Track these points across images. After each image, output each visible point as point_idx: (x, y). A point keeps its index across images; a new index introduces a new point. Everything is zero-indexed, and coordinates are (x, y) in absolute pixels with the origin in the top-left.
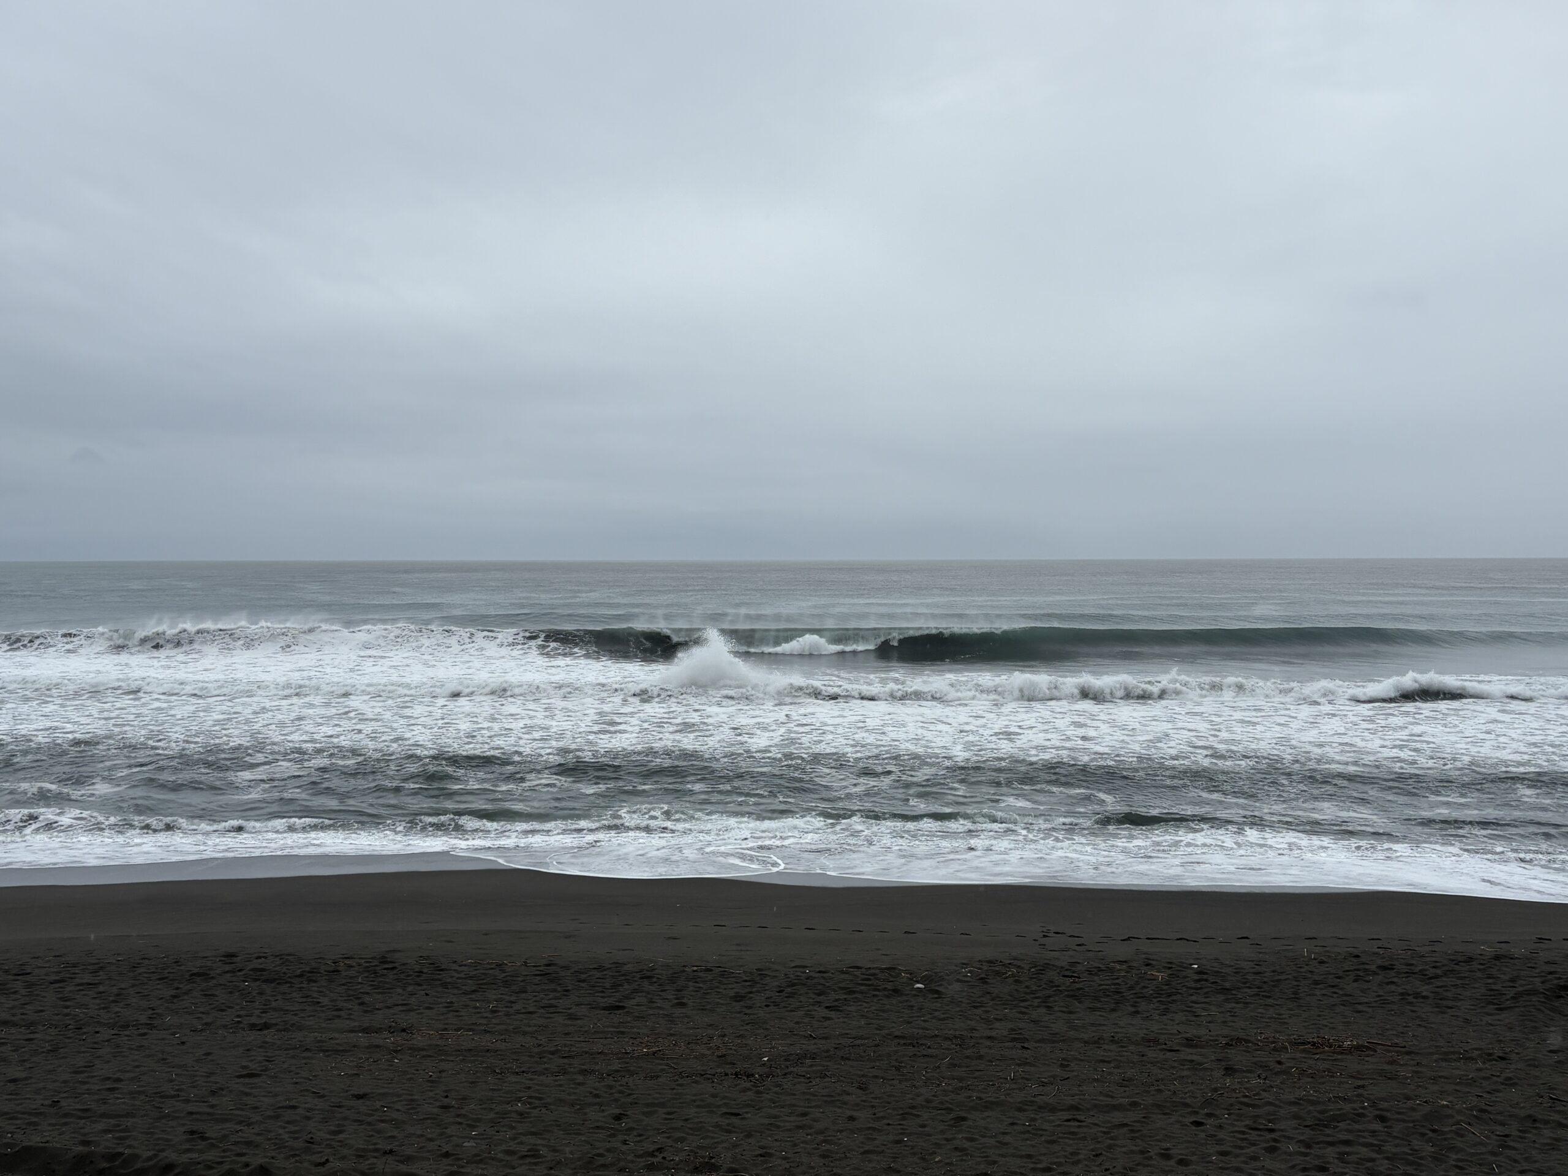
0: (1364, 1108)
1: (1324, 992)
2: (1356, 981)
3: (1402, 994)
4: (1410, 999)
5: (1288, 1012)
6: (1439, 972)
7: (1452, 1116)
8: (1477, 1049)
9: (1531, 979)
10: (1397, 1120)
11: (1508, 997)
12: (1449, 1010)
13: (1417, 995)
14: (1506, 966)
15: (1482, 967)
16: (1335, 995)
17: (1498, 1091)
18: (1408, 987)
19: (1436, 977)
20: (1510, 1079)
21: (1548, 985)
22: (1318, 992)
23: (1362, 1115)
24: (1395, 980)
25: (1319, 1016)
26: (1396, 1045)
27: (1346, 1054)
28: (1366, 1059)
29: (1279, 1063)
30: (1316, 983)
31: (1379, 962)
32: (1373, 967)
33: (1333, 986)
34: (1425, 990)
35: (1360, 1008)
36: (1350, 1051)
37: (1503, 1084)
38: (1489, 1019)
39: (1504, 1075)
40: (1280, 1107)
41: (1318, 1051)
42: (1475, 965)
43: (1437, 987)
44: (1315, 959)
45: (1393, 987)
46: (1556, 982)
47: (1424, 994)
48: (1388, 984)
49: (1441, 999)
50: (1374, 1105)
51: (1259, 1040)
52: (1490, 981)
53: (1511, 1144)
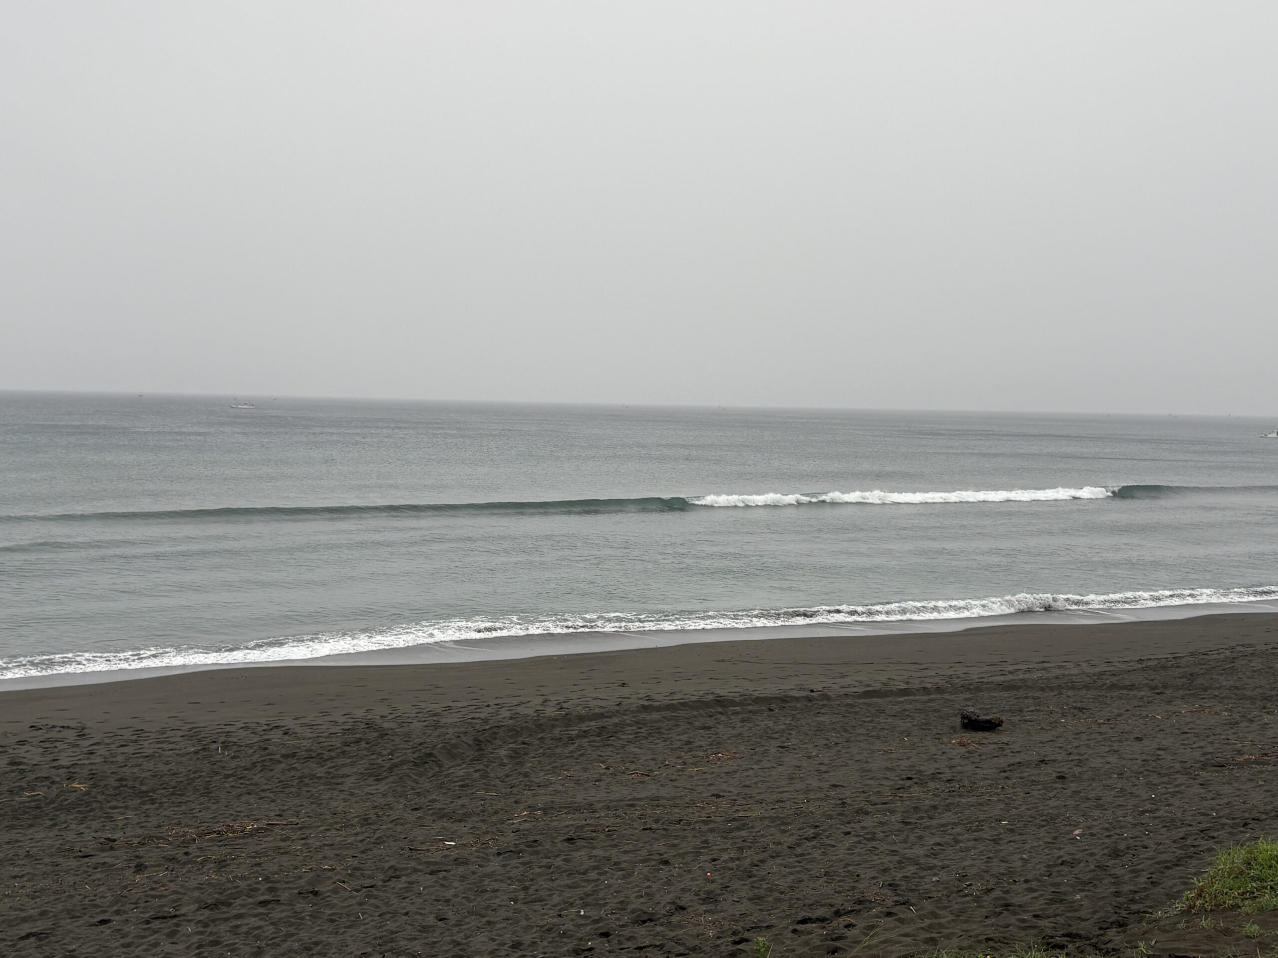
0: (259, 883)
1: (233, 784)
2: (261, 771)
3: (300, 778)
4: (306, 780)
5: (198, 807)
6: (333, 754)
7: (330, 878)
8: (356, 817)
9: (405, 751)
10: (285, 889)
11: (385, 769)
12: (338, 786)
13: (313, 777)
14: (387, 743)
15: (368, 746)
16: (242, 786)
17: (370, 850)
18: (305, 771)
19: (332, 758)
20: (380, 837)
21: (416, 755)
22: (227, 785)
23: (257, 889)
24: (294, 766)
25: (226, 807)
26: (291, 823)
27: (247, 838)
28: (265, 839)
29: (186, 854)
30: (227, 777)
31: (284, 751)
32: (278, 757)
33: (241, 778)
34: (320, 771)
35: (263, 794)
36: (251, 834)
37: (374, 843)
38: (368, 789)
39: (377, 836)
40: (185, 894)
41: (222, 838)
42: (363, 744)
43: (330, 768)
44: (228, 756)
45: (293, 773)
46: (423, 751)
47: (318, 775)
48: (289, 770)
49: (332, 778)
50: (267, 879)
51: (169, 836)
52: (373, 757)
53: (375, 893)
